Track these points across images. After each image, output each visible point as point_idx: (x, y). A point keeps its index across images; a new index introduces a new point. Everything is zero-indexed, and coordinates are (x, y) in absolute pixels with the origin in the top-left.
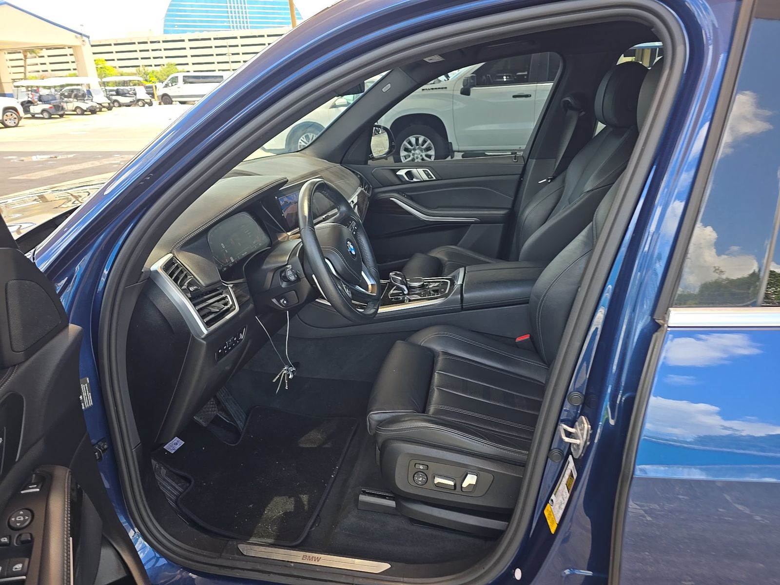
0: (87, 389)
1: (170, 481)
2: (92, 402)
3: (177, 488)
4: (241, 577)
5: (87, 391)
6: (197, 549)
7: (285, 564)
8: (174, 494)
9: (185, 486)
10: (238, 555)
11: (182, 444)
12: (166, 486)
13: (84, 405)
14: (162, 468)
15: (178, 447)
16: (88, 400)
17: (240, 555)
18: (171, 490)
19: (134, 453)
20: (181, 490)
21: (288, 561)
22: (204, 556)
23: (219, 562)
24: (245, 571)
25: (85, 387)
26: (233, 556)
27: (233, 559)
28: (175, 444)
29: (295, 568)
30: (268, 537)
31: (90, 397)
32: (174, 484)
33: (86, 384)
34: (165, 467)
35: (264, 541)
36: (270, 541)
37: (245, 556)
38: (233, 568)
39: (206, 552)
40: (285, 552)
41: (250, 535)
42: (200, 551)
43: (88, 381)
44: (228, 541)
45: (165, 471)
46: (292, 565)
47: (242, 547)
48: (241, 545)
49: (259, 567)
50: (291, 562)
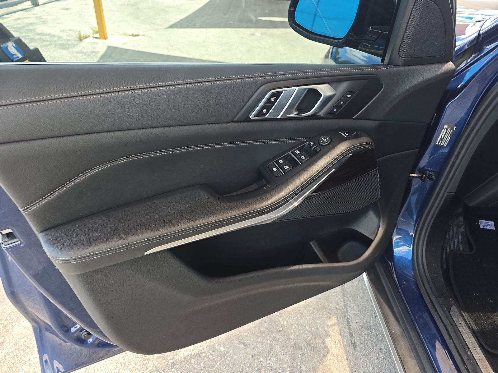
0: (450, 134)
1: (460, 237)
2: (447, 144)
3: (460, 245)
4: (435, 319)
5: (449, 136)
6: (431, 281)
7: (465, 347)
8: (455, 246)
9: (466, 249)
10: (447, 308)
11: (492, 229)
12: (455, 238)
13: (441, 142)
14: (463, 227)
15: (488, 228)
16: (446, 141)
17: (447, 310)
18: (455, 243)
19: (445, 195)
20: (461, 248)
21: (469, 348)
22: (431, 288)
23: (433, 299)
24: (440, 321)
25: (450, 132)
26: (444, 306)
27: (442, 308)
28: (488, 225)
29: (468, 356)
30: (477, 325)
31: (448, 140)
32: (460, 241)
33: (452, 130)
34: (465, 228)
35: (471, 323)
36: (475, 327)
37: (450, 314)
38: (436, 311)
39: (433, 287)
40: (475, 343)
41: (468, 311)
42: (431, 283)
43: (454, 129)
44: (451, 297)
45: (463, 230)
46: (469, 353)
47: (454, 308)
48: (455, 307)
49: (450, 328)
50: (470, 352)
